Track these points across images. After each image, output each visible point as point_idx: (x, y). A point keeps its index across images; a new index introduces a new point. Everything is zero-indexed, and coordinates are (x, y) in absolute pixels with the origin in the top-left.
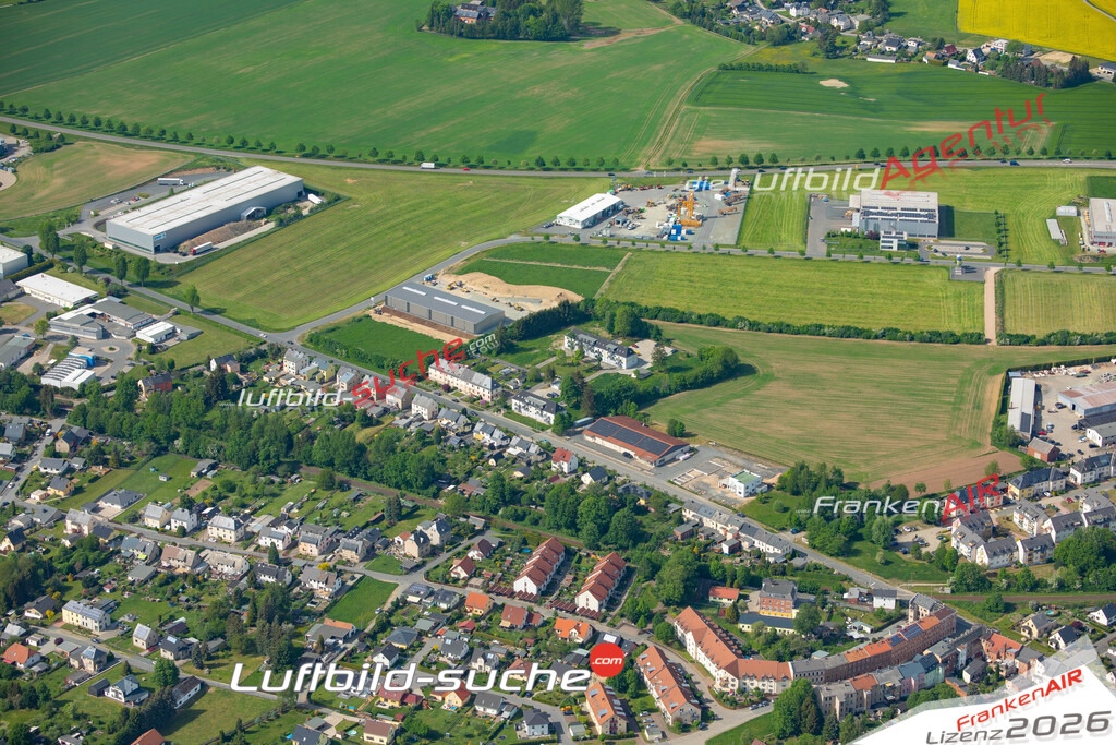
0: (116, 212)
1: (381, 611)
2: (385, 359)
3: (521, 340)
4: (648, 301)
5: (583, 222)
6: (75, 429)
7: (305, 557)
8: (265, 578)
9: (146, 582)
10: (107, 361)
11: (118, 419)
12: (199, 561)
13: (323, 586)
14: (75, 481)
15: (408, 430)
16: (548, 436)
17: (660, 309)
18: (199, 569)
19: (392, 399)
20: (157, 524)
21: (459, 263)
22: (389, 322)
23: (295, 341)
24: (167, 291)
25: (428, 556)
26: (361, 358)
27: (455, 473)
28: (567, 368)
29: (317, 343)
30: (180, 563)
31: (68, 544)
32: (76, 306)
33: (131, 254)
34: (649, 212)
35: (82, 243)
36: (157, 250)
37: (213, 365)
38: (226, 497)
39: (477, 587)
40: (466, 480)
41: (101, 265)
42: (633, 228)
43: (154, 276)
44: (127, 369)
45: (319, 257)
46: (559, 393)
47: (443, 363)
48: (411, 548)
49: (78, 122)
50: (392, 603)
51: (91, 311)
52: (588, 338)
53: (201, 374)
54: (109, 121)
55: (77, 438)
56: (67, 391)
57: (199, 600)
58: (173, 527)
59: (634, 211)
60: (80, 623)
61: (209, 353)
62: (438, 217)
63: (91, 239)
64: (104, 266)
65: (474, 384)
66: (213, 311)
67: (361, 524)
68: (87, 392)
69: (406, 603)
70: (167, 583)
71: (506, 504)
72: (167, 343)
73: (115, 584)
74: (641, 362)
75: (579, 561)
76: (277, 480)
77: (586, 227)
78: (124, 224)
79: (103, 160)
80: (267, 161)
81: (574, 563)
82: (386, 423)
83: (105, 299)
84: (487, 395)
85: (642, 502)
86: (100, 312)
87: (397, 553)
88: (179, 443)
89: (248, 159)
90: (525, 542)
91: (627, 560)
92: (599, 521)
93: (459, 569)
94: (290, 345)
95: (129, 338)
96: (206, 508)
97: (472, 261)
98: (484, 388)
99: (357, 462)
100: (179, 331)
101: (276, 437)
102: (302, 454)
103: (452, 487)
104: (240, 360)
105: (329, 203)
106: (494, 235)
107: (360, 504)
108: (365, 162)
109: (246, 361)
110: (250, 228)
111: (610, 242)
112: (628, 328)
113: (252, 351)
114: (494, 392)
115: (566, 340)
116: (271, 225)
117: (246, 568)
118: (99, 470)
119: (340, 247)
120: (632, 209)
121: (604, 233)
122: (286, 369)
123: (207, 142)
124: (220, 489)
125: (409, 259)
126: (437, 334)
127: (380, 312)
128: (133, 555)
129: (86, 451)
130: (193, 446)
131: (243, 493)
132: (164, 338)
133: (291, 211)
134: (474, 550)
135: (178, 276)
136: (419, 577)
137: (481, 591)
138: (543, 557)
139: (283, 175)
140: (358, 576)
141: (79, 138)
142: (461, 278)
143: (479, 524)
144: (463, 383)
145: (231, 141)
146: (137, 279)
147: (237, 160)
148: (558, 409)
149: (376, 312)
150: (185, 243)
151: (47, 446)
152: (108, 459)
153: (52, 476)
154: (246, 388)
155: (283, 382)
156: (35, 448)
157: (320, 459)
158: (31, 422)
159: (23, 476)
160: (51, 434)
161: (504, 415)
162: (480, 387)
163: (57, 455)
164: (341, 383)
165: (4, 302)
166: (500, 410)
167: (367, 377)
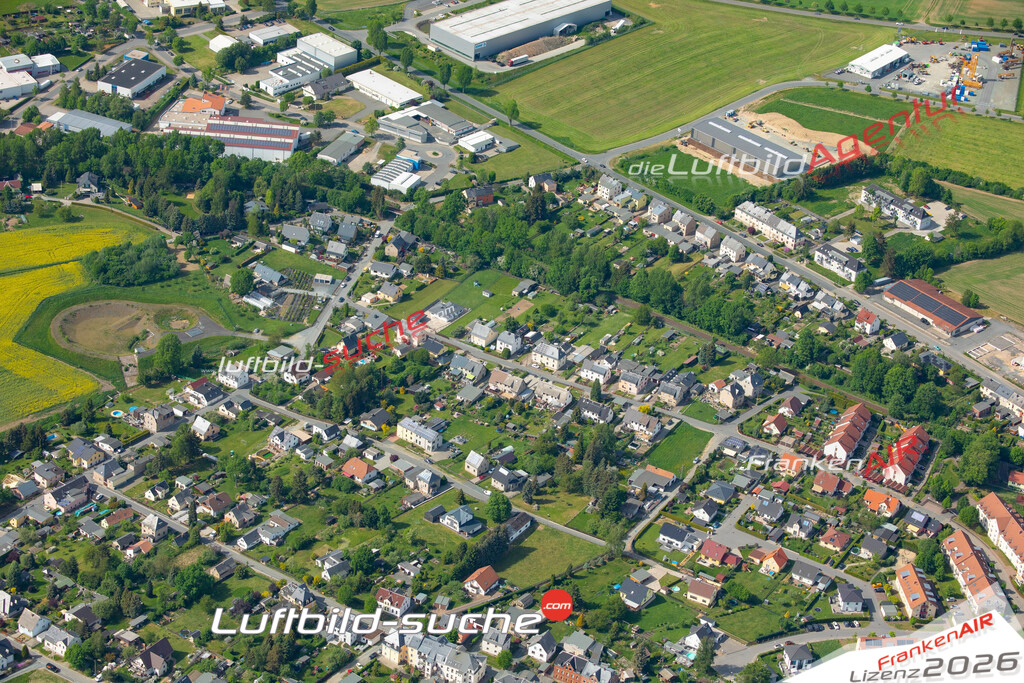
0: (437, 14)
1: (699, 461)
2: (693, 194)
3: (819, 188)
4: (937, 162)
5: (874, 73)
6: (404, 234)
7: (624, 395)
8: (588, 414)
9: (474, 403)
10: (431, 166)
11: (445, 229)
12: (525, 388)
13: (644, 429)
14: (403, 287)
15: (717, 270)
16: (849, 293)
17: (949, 172)
18: (524, 396)
19: (703, 237)
20: (483, 343)
21: (758, 101)
22: (695, 155)
23: (606, 165)
24: (486, 99)
25: (740, 407)
26: (671, 191)
27: (763, 322)
28: (864, 222)
30: (506, 388)
31: (399, 353)
32: (403, 107)
33: (452, 58)
34: (932, 68)
35: (407, 43)
36: (477, 58)
37: (532, 183)
38: (546, 322)
39: (788, 445)
40: (774, 331)
41: (424, 66)
42: (919, 84)
43: (476, 84)
44: (450, 176)
45: (628, 80)
46: (860, 249)
47: (749, 205)
48: (726, 398)
50: (710, 455)
51: (416, 113)
52: (885, 196)
53: (518, 190)
55: (406, 244)
56: (395, 193)
57: (525, 429)
58: (498, 348)
59: (919, 66)
60: (413, 441)
61: (528, 170)
63: (414, 39)
64: (427, 68)
65: (778, 230)
66: (530, 125)
67: (677, 365)
68: (415, 198)
69: (722, 455)
70: (494, 407)
71: (813, 360)
72: (486, 153)
73: (445, 402)
74: (934, 225)
75: (883, 429)
76: (595, 309)
77: (875, 78)
78: (447, 29)
81: (879, 431)
82: (696, 260)
83: (429, 103)
84: (790, 244)
85: (941, 373)
86: (425, 116)
87: (711, 400)
88: (502, 260)
90: (832, 403)
91: (930, 433)
92: (904, 391)
93: (773, 426)
94: (603, 169)
95: (451, 144)
96: (528, 331)
97: (772, 100)
98: (789, 237)
99: (672, 299)
100: (497, 142)
101: (595, 267)
102: (619, 286)
103: (761, 336)
104: (557, 179)
105: (634, 26)
106: (790, 75)
107: (674, 344)
109: (562, 180)
110: (562, 44)
111: (899, 96)
112: (922, 190)
113: (568, 171)
114: (798, 241)
115: (863, 194)
116: (582, 42)
117: (569, 400)
118: (425, 278)
120: (916, 63)
121: (893, 85)
122: (599, 193)
124: (541, 313)
125: (712, 92)
127: (685, 144)
128: (461, 373)
129: (414, 258)
130: (515, 265)
131: (563, 319)
132: (484, 148)
133: (600, 30)
134: (786, 406)
135: (496, 86)
136: (732, 429)
137: (792, 450)
138: (854, 424)
140: (676, 421)
142: (761, 117)
143: (789, 378)
144: (768, 228)
146: (458, 84)
148: (860, 267)
149: (682, 143)
150: (503, 54)
151: (377, 249)
152: (434, 269)
153: (383, 280)
154: (562, 208)
155: (597, 206)
156: (365, 249)
157: (637, 293)
158: (361, 221)
159: (355, 277)
160: (380, 235)
161: (807, 266)
162: (785, 233)
163: (386, 259)
164: (653, 214)
165: (335, 95)
166: (803, 260)
167: (678, 212)
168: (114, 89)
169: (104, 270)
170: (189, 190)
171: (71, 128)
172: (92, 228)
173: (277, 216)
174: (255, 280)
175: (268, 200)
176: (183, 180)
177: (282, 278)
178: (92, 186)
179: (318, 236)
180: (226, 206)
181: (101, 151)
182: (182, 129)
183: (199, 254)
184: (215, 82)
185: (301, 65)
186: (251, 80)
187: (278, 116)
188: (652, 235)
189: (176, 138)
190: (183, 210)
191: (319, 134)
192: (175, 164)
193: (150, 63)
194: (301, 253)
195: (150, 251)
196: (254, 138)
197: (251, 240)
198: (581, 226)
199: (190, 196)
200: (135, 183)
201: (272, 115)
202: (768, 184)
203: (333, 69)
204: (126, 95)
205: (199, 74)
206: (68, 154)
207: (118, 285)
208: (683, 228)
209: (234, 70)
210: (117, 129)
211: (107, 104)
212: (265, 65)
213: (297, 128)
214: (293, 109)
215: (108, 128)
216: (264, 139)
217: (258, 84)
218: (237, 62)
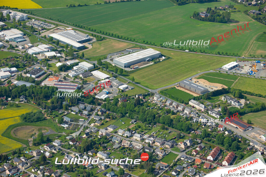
0: (115, 57)
1: (174, 161)
2: (178, 98)
3: (212, 96)
4: (244, 89)
5: (229, 69)
6: (103, 109)
7: (156, 146)
8: (146, 150)
9: (118, 148)
10: (111, 93)
11: (113, 108)
12: (131, 144)
13: (161, 153)
14: (102, 122)
15: (183, 116)
17: (246, 92)
18: (131, 146)
19: (180, 108)
20: (121, 134)
21: (198, 76)
22: (180, 89)
23: (157, 92)
24: (127, 77)
25: (186, 148)
26: (173, 98)
27: (194, 128)
28: (223, 104)
29: (162, 93)
30: (126, 144)
31: (99, 137)
32: (105, 79)
33: (119, 67)
34: (245, 67)
35: (107, 64)
36: (125, 67)
37: (137, 96)
38: (138, 129)
39: (198, 157)
40: (197, 130)
41: (111, 69)
42: (241, 71)
43: (124, 73)
44: (116, 95)
45: (164, 72)
46: (221, 110)
47: (192, 100)
48: (183, 146)
49: (108, 34)
50: (177, 159)
51: (108, 80)
52: (228, 97)
53: (134, 98)
54: (115, 35)
55: (103, 111)
56: (101, 100)
57: (130, 154)
58: (125, 135)
59: (241, 67)
60: (101, 157)
61: (136, 94)
62: (193, 64)
63: (109, 63)
64: (112, 70)
65: (200, 106)
66: (138, 83)
67: (171, 139)
68: (106, 100)
69: (181, 159)
70: (123, 149)
71: (206, 137)
72: (126, 90)
73: (110, 148)
74: (241, 105)
75: (223, 153)
76: (151, 126)
77: (229, 70)
78: (118, 60)
79: (113, 44)
80: (152, 47)
81: (222, 153)
82: (178, 114)
83: (112, 78)
84: (203, 110)
85: (240, 140)
87: (179, 147)
88: (127, 115)
89: (148, 46)
90: (210, 147)
91: (236, 154)
92: (229, 144)
93: (194, 152)
94: (156, 93)
95: (117, 88)
96: (133, 131)
97: (201, 76)
98: (202, 108)
99: (171, 123)
100: (129, 87)
101: (151, 116)
102: (157, 120)
103: (193, 132)
104: (143, 96)
105: (167, 59)
106: (207, 70)
107: (171, 134)
108: (176, 49)
109: (145, 96)
110: (148, 63)
111: (235, 74)
112: (239, 96)
113: (147, 94)
114: (205, 109)
115: (223, 97)
116: (153, 63)
117: (142, 147)
118: (108, 120)
119: (169, 70)
120: (241, 66)
121: (234, 72)
122: (154, 99)
123: (138, 41)
124: (137, 127)
125: (185, 74)
126: (191, 93)
127: (178, 87)
128: (115, 141)
129: (105, 115)
130: (131, 116)
131: (142, 129)
133: (158, 60)
134: (198, 148)
135: (130, 74)
136: (184, 153)
137: (199, 158)
138: (215, 151)
139: (156, 51)
140: (169, 152)
141: (108, 38)
142: (198, 80)
143: (199, 141)
144: (197, 106)
145: (144, 42)
146: (120, 74)
147: (145, 46)
148: (220, 115)
149: (177, 86)
150: (132, 66)
151: (96, 113)
152: (110, 117)
153: (97, 120)
154: (145, 102)
155: (153, 102)
156: (93, 113)
157: (162, 122)
158: (92, 106)
159: (90, 120)
160: (97, 110)
161: (207, 115)
162: (201, 107)
163: (98, 115)
164: (168, 103)
165: (88, 76)
166: (206, 114)
167: (174, 102)
168: (31, 76)
169: (25, 118)
170: (49, 99)
171: (19, 85)
172: (23, 109)
173: (71, 105)
174: (64, 121)
175: (69, 101)
176: (47, 97)
177: (71, 120)
178: (24, 99)
179: (81, 110)
180: (58, 103)
181: (26, 90)
182: (48, 85)
183: (50, 114)
184: (57, 74)
185: (80, 69)
186: (66, 73)
187: (73, 82)
188: (167, 108)
189: (46, 87)
190: (46, 104)
191: (83, 86)
192: (45, 93)
193: (40, 70)
194: (76, 114)
195: (38, 114)
196: (66, 87)
197: (63, 111)
198: (149, 107)
199: (49, 101)
200: (35, 98)
201: (71, 82)
202: (198, 96)
203: (87, 70)
204: (34, 77)
205: (53, 72)
206: (18, 91)
207: (29, 122)
208: (175, 106)
209: (62, 71)
210: (31, 85)
211: (29, 79)
212: (70, 70)
213: (77, 84)
214: (76, 80)
215: (28, 85)
216: (68, 87)
217: (68, 74)
218: (63, 69)
